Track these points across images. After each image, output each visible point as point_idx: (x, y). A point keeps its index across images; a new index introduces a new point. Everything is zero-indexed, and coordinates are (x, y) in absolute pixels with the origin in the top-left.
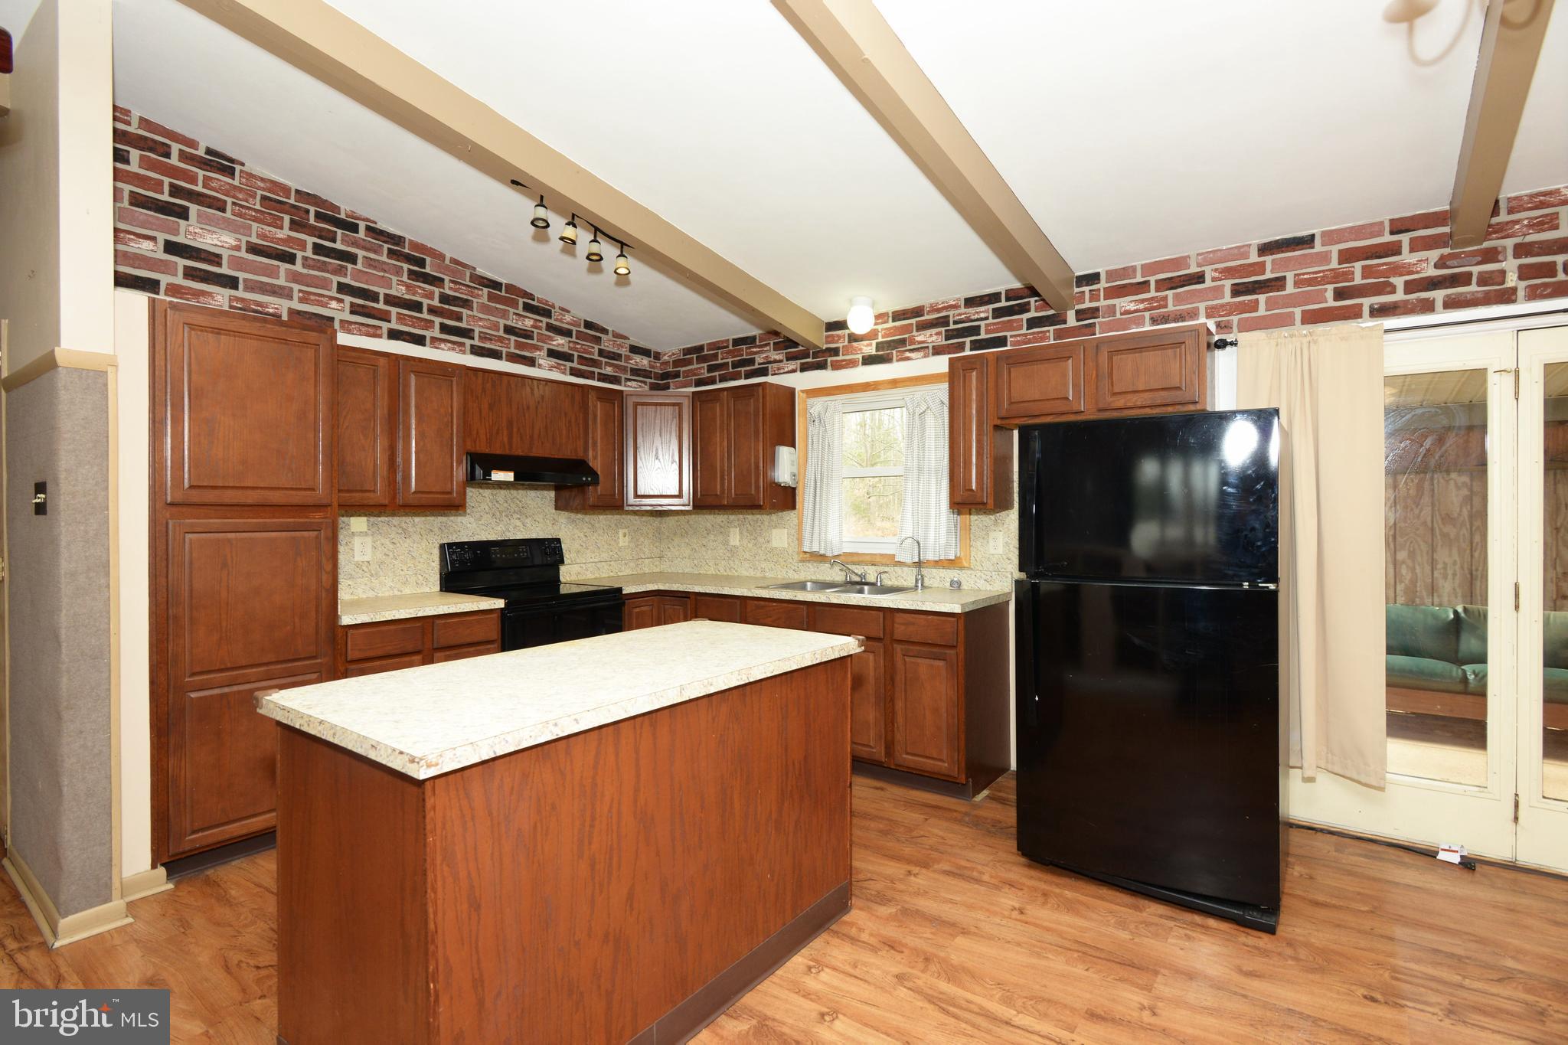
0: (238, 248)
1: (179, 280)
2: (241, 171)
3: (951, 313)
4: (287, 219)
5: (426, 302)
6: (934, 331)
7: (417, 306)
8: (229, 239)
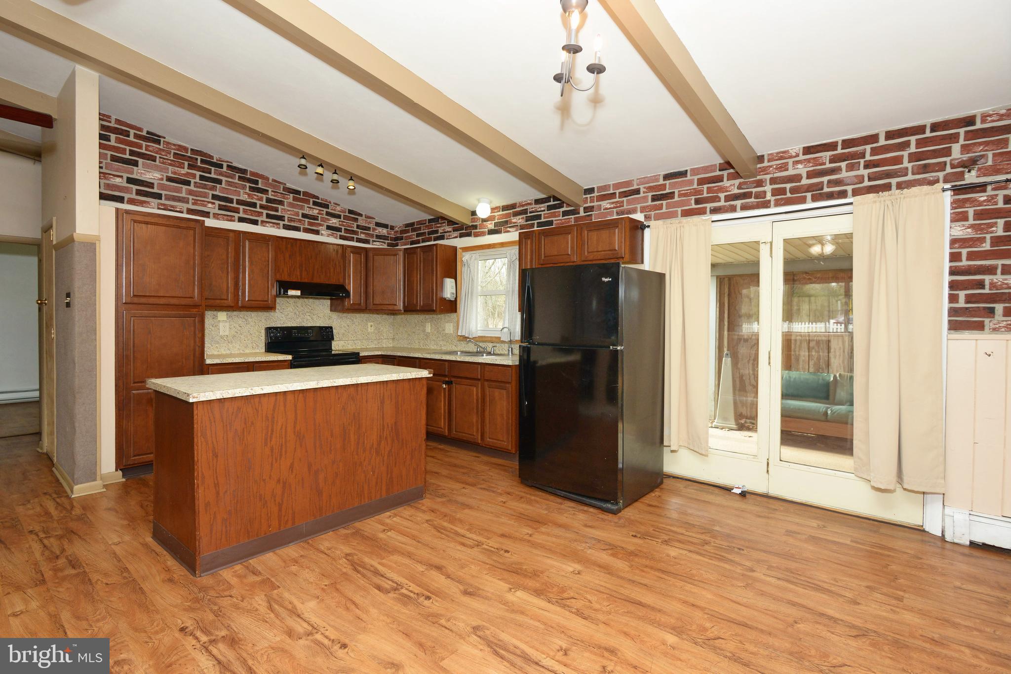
0: (162, 179)
1: (134, 196)
2: (164, 141)
3: (528, 207)
4: (186, 163)
5: (258, 203)
6: (521, 217)
7: (254, 205)
8: (157, 175)
